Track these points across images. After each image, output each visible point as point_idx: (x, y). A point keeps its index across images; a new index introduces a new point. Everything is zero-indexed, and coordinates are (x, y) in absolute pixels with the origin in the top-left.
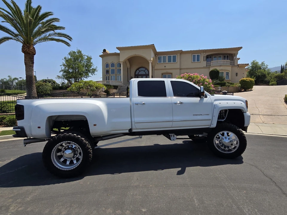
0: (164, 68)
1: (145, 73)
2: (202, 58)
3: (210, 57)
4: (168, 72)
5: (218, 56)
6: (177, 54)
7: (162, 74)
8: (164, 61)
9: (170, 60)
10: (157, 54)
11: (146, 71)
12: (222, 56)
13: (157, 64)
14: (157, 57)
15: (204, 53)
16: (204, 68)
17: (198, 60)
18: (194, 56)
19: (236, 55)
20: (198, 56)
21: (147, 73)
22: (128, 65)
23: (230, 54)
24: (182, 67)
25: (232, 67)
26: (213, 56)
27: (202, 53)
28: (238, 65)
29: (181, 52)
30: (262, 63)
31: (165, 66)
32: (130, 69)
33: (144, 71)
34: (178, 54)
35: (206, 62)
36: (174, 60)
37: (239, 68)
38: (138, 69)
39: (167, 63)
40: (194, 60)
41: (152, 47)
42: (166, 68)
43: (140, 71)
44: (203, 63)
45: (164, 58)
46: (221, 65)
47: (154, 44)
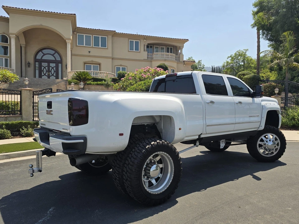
0: (88, 54)
1: (54, 59)
2: (142, 47)
3: (151, 47)
4: (94, 62)
5: (161, 47)
6: (107, 36)
7: (85, 63)
8: (88, 43)
9: (96, 44)
10: (76, 30)
11: (56, 55)
12: (165, 47)
13: (76, 46)
14: (76, 34)
15: (145, 40)
16: (144, 60)
17: (137, 49)
18: (132, 43)
19: (181, 48)
20: (137, 43)
21: (58, 59)
22: (23, 42)
23: (174, 46)
24: (115, 56)
25: (177, 63)
26: (155, 46)
27: (142, 40)
28: (184, 62)
29: (114, 34)
30: (199, 62)
31: (89, 52)
32: (26, 48)
33: (53, 55)
34: (109, 36)
35: (146, 53)
36: (104, 45)
37: (185, 65)
38: (41, 50)
39: (92, 47)
40: (132, 48)
41: (72, 18)
42: (91, 54)
43: (44, 55)
44: (144, 54)
45: (88, 39)
46: (166, 60)
47: (75, 14)
